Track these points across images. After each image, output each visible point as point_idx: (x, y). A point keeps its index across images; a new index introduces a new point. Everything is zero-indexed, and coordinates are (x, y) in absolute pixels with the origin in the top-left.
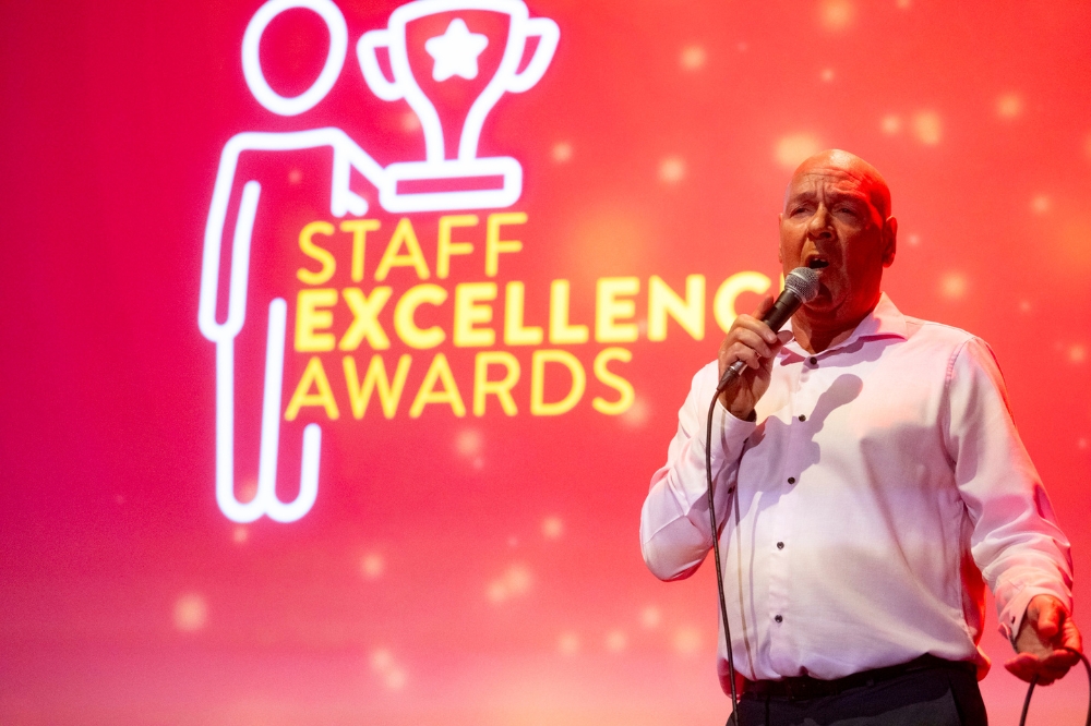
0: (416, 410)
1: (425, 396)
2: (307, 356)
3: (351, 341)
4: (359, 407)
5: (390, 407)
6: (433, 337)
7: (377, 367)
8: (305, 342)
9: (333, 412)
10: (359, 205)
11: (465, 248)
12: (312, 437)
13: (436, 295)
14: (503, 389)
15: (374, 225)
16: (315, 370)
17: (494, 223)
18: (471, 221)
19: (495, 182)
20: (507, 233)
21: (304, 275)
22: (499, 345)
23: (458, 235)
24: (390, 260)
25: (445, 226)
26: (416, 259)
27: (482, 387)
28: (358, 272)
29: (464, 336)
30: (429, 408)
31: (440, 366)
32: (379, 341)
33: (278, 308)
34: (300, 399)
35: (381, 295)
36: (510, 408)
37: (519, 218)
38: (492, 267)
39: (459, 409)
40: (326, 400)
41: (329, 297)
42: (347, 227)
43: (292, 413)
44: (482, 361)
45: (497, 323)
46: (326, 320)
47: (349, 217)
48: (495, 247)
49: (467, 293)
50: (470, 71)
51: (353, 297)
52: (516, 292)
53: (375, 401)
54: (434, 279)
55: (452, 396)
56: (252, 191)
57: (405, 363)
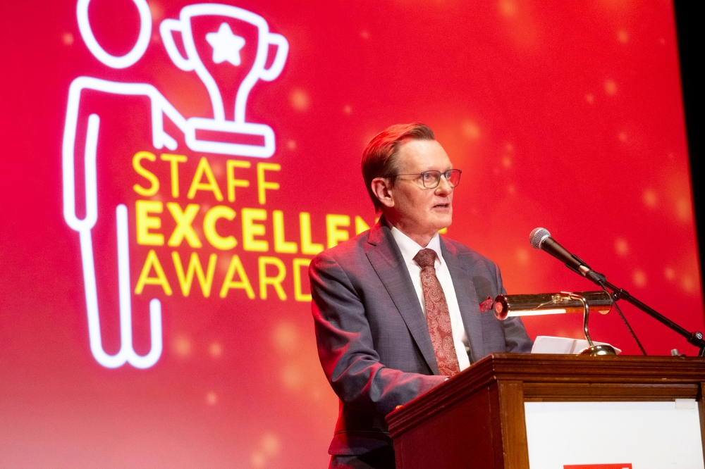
0: (224, 293)
1: (228, 284)
2: (146, 249)
3: (175, 241)
4: (186, 288)
5: (206, 289)
6: (229, 243)
7: (195, 261)
8: (144, 238)
9: (168, 291)
10: (172, 144)
11: (244, 183)
12: (155, 307)
13: (229, 214)
14: (277, 282)
15: (183, 159)
16: (152, 258)
17: (261, 168)
18: (246, 165)
19: (258, 141)
20: (270, 176)
21: (138, 189)
22: (271, 252)
23: (239, 173)
24: (196, 185)
25: (231, 164)
26: (213, 186)
27: (264, 280)
28: (175, 192)
29: (250, 245)
30: (232, 292)
31: (236, 264)
32: (195, 242)
33: (121, 211)
34: (144, 280)
35: (193, 209)
36: (282, 295)
37: (276, 167)
38: (262, 199)
39: (251, 294)
40: (162, 280)
41: (157, 207)
42: (165, 157)
43: (139, 290)
44: (263, 261)
45: (269, 237)
46: (156, 223)
47: (165, 150)
48: (263, 186)
49: (249, 215)
50: (236, 61)
51: (174, 208)
52: (278, 217)
53: (196, 284)
54: (225, 202)
55: (245, 284)
56: (94, 121)
57: (213, 259)
